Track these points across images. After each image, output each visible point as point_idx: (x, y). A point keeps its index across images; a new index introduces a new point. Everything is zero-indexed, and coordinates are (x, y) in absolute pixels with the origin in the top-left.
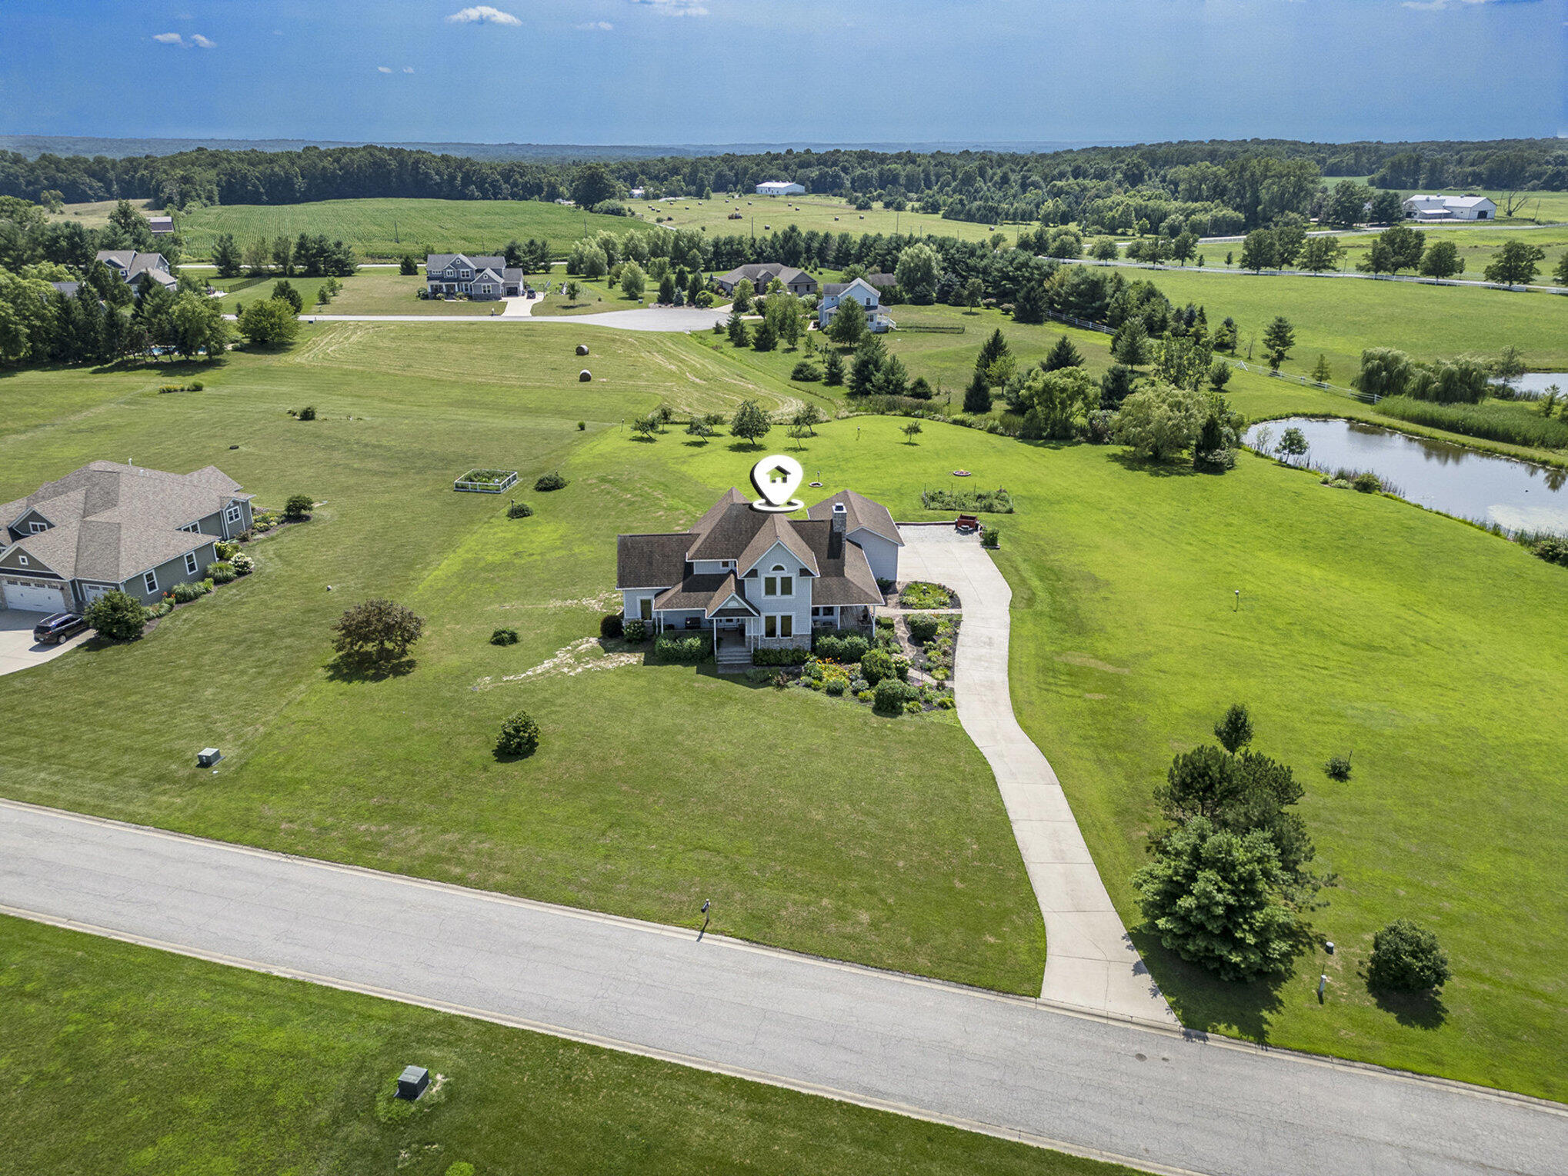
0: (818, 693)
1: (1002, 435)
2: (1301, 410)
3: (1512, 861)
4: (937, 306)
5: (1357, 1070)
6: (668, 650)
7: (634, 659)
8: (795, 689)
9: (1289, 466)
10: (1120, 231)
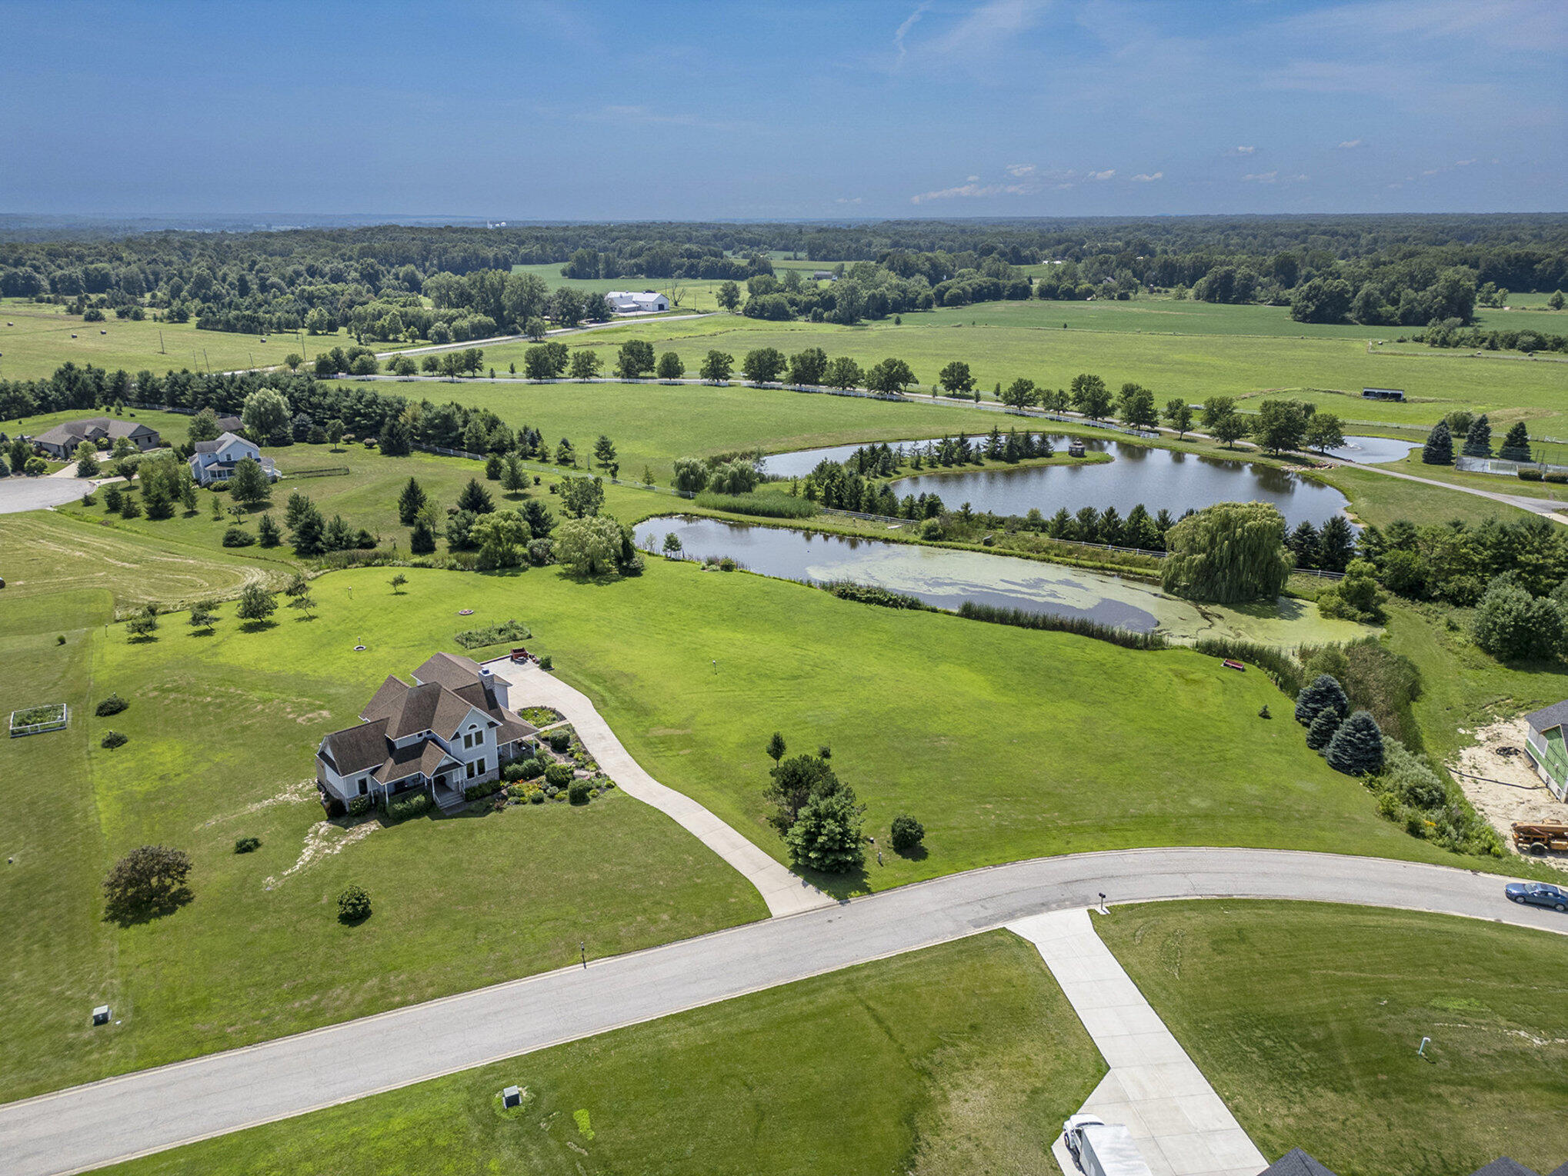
0: (527, 806)
1: (462, 570)
2: (653, 512)
3: (915, 773)
4: (298, 446)
5: (910, 888)
6: (401, 811)
7: (373, 826)
8: (510, 808)
9: (674, 560)
10: (391, 337)
